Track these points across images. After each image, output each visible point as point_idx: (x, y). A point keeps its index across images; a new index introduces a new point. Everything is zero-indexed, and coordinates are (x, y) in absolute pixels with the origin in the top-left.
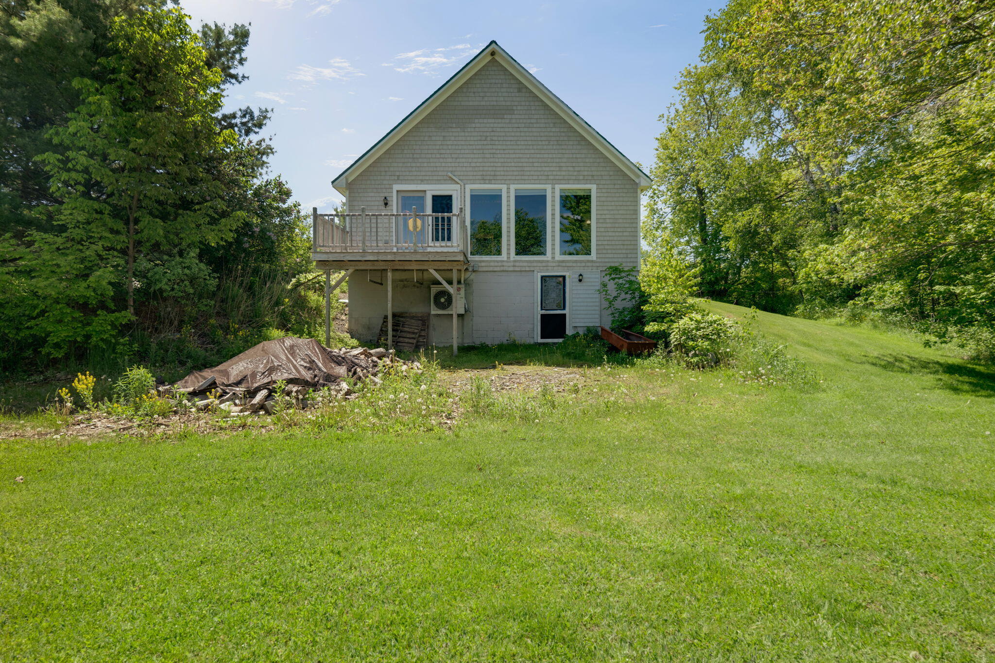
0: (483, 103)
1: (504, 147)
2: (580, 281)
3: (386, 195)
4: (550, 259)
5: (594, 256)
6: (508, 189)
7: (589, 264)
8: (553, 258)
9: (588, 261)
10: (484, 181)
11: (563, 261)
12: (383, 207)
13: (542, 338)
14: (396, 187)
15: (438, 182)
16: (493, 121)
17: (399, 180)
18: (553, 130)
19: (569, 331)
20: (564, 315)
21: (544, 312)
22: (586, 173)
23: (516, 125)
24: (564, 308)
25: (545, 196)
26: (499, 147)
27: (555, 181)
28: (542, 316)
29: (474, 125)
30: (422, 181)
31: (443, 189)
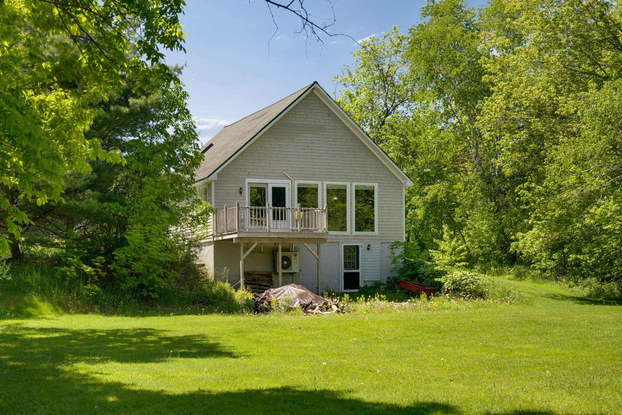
0: (305, 123)
1: (320, 155)
2: (368, 249)
3: (241, 186)
4: (349, 234)
5: (376, 232)
6: (323, 184)
7: (374, 238)
8: (351, 233)
9: (373, 236)
10: (307, 178)
11: (357, 236)
12: (238, 195)
13: (345, 289)
14: (248, 180)
15: (276, 177)
16: (312, 136)
17: (250, 175)
18: (351, 144)
19: (361, 285)
20: (358, 273)
21: (346, 271)
22: (371, 175)
23: (327, 140)
24: (358, 268)
25: (346, 190)
26: (316, 154)
27: (352, 180)
28: (345, 274)
29: (299, 138)
30: (265, 177)
31: (279, 183)
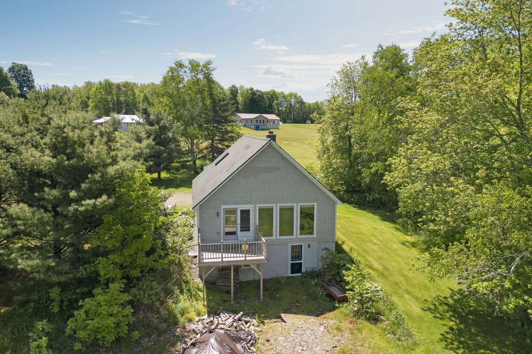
0: (265, 166)
1: (275, 186)
2: (309, 247)
3: (218, 210)
4: (295, 237)
5: (315, 235)
6: (276, 206)
7: (313, 239)
8: (297, 237)
9: (313, 238)
10: (265, 203)
11: (301, 238)
12: (216, 217)
13: (291, 273)
14: (223, 207)
15: (243, 204)
16: (269, 174)
17: (224, 203)
18: (298, 178)
19: (303, 270)
20: (301, 263)
21: (292, 262)
22: (312, 198)
23: (280, 176)
24: (301, 260)
25: (293, 208)
26: (272, 186)
27: (298, 202)
28: (292, 264)
29: (260, 176)
30: (236, 204)
31: (245, 207)
